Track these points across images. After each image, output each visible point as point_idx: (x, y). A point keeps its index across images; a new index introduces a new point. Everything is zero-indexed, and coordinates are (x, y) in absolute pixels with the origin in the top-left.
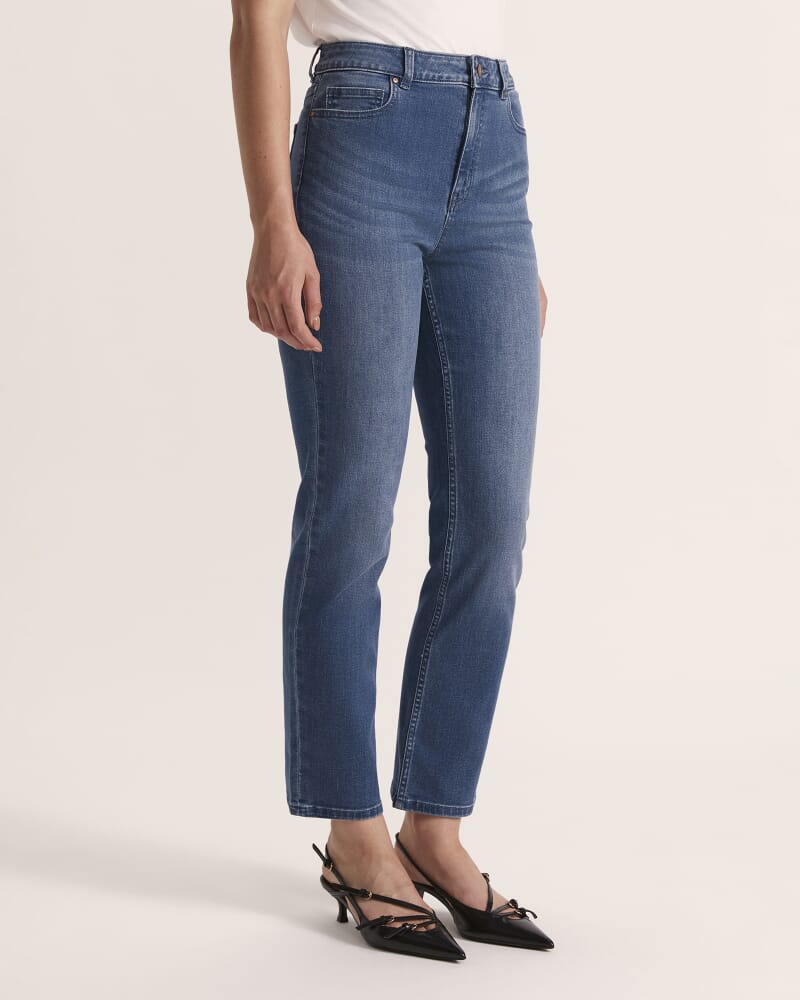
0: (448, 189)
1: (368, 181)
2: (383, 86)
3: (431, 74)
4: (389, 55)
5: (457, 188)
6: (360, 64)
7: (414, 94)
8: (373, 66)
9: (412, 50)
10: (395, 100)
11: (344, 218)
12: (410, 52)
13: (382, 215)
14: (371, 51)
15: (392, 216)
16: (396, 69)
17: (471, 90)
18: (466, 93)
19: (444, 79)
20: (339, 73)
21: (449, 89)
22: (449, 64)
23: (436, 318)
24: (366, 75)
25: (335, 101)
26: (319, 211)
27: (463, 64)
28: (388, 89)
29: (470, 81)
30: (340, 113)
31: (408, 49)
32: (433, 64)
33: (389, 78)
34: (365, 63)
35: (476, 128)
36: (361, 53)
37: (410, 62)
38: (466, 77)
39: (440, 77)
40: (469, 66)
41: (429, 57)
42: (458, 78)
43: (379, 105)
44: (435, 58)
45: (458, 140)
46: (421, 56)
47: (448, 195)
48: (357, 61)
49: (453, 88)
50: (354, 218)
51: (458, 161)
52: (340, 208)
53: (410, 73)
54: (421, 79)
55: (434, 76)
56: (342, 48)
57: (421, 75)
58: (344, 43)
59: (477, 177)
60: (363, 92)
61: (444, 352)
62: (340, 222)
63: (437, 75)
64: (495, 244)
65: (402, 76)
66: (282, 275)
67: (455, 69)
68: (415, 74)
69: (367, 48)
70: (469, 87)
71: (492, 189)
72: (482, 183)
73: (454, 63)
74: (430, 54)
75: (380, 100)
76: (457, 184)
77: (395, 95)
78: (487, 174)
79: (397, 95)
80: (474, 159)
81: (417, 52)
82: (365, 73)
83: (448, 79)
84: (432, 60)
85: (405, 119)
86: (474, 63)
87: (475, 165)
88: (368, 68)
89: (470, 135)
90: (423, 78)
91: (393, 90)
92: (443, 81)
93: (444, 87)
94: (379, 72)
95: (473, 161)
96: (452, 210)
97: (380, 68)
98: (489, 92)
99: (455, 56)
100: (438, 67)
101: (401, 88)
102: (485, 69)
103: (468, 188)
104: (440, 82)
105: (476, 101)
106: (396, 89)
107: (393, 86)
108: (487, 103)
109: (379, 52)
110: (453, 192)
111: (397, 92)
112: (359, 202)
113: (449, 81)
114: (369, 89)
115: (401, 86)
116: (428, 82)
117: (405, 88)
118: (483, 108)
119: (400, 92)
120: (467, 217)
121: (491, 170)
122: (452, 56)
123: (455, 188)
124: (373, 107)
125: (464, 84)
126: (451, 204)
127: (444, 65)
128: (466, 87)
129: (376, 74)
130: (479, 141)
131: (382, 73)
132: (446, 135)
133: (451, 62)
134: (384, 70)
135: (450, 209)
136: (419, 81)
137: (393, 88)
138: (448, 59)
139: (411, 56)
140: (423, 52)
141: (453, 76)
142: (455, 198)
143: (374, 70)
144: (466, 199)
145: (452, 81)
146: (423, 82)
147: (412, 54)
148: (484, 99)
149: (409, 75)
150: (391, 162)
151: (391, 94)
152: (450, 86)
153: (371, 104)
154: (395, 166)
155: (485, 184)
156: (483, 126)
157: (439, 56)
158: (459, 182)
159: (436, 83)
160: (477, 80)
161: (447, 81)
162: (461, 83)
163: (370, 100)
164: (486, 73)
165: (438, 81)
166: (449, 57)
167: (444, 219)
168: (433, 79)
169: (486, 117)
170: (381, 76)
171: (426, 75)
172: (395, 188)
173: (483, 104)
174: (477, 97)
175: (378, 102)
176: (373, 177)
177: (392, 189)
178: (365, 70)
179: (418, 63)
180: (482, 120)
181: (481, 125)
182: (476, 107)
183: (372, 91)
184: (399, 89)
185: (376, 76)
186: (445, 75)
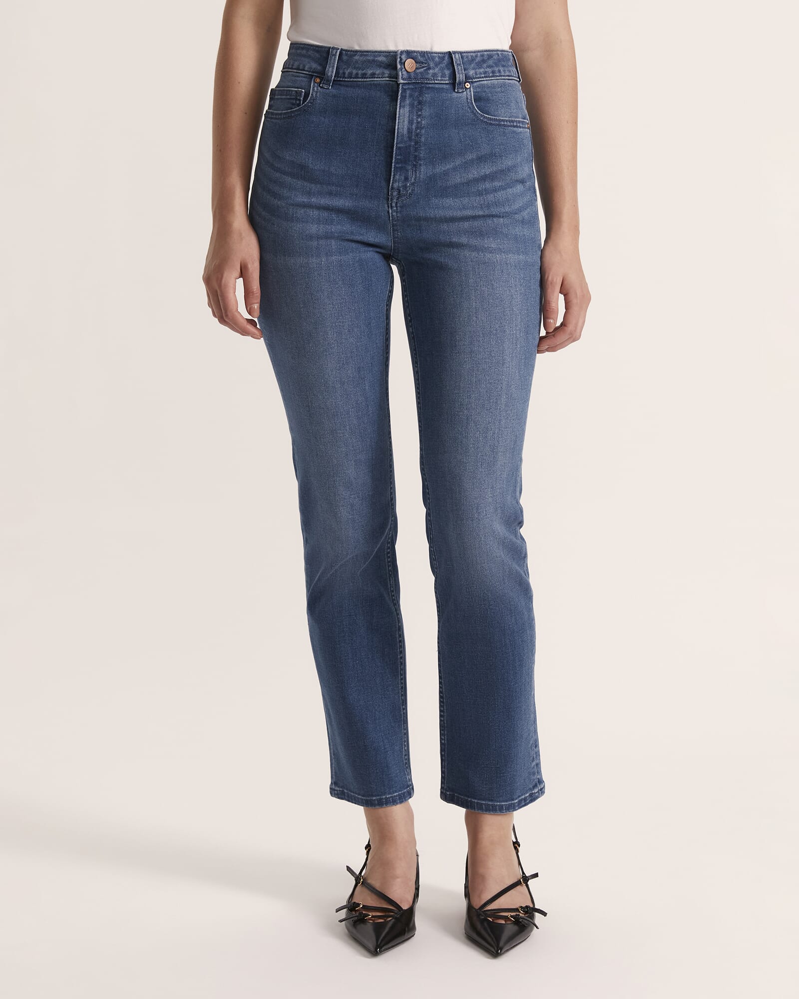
0: (384, 184)
1: (288, 179)
2: (304, 86)
3: (354, 72)
4: (318, 55)
7: (335, 92)
8: (301, 67)
9: (337, 49)
10: (314, 100)
12: (334, 52)
13: (301, 212)
14: (304, 52)
15: (315, 213)
16: (319, 69)
17: (398, 85)
18: (395, 89)
19: (368, 75)
21: (376, 86)
22: (373, 60)
27: (391, 60)
28: (308, 89)
29: (396, 77)
31: (334, 49)
32: (357, 62)
33: (311, 78)
35: (411, 122)
37: (334, 61)
38: (393, 72)
39: (364, 76)
40: (394, 61)
41: (354, 55)
42: (383, 73)
43: (299, 105)
44: (361, 56)
46: (347, 55)
47: (384, 190)
49: (379, 84)
51: (392, 157)
53: (331, 72)
54: (344, 77)
55: (357, 74)
57: (344, 73)
59: (424, 171)
63: (360, 72)
65: (324, 75)
67: (380, 65)
68: (337, 73)
69: (303, 49)
71: (448, 183)
72: (432, 179)
73: (380, 58)
74: (356, 52)
75: (300, 100)
76: (393, 180)
77: (314, 95)
78: (440, 169)
79: (316, 95)
80: (417, 154)
81: (344, 50)
82: (295, 73)
83: (373, 75)
84: (357, 58)
85: (325, 118)
86: (400, 57)
87: (420, 159)
88: (298, 69)
89: (401, 130)
90: (346, 76)
91: (313, 90)
92: (367, 78)
93: (370, 84)
94: (305, 72)
95: (416, 156)
96: (394, 205)
97: (306, 69)
98: (430, 86)
99: (383, 52)
100: (362, 64)
101: (321, 87)
102: (423, 63)
103: (413, 184)
104: (365, 78)
105: (406, 96)
106: (316, 89)
107: (314, 85)
108: (427, 97)
109: (310, 53)
110: (390, 187)
111: (317, 92)
112: (279, 200)
113: (375, 78)
114: (292, 89)
115: (321, 85)
116: (352, 80)
117: (325, 87)
118: (420, 103)
119: (320, 91)
120: (417, 213)
121: (446, 164)
122: (380, 52)
123: (393, 183)
124: (293, 107)
125: (390, 79)
126: (392, 199)
127: (369, 61)
128: (394, 83)
129: (302, 75)
130: (419, 136)
131: (307, 73)
132: (375, 131)
133: (376, 59)
134: (309, 70)
135: (391, 204)
136: (341, 79)
137: (313, 88)
138: (375, 56)
139: (335, 55)
140: (349, 51)
141: (377, 72)
142: (395, 194)
143: (302, 70)
144: (412, 195)
145: (377, 78)
146: (346, 80)
147: (336, 53)
148: (421, 93)
149: (329, 74)
150: (310, 160)
151: (311, 93)
152: (376, 82)
153: (293, 104)
154: (315, 164)
155: (438, 178)
156: (422, 120)
157: (365, 53)
158: (397, 177)
159: (360, 80)
160: (402, 75)
161: (372, 78)
162: (388, 79)
163: (292, 101)
164: (424, 67)
165: (362, 78)
166: (376, 54)
167: (386, 214)
168: (357, 76)
169: (426, 111)
170: (306, 76)
171: (349, 73)
172: (318, 186)
173: (421, 99)
174: (408, 92)
175: (298, 102)
176: (293, 175)
177: (314, 188)
178: (295, 71)
179: (343, 61)
180: (420, 115)
181: (419, 120)
182: (408, 102)
183: (294, 91)
184: (319, 88)
185: (302, 77)
186: (370, 72)
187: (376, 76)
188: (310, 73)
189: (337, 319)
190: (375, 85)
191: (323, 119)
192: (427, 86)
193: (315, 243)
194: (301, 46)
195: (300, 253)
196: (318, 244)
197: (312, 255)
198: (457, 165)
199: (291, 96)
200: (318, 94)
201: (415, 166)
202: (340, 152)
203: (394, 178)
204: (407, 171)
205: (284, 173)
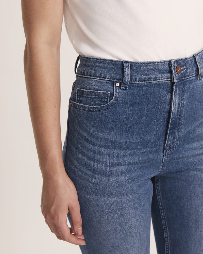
0: (162, 144)
1: (103, 150)
2: (109, 89)
3: (143, 77)
4: (114, 67)
5: (168, 142)
6: (95, 74)
7: (131, 92)
8: (103, 75)
9: (128, 62)
10: (117, 98)
11: (90, 173)
12: (127, 64)
14: (102, 65)
16: (118, 76)
17: (173, 83)
18: (170, 85)
19: (153, 79)
20: (84, 79)
22: (155, 69)
23: (162, 206)
24: (99, 82)
25: (81, 98)
26: (75, 167)
27: (166, 67)
28: (112, 91)
29: (172, 78)
30: (83, 107)
31: (126, 62)
32: (144, 70)
33: (113, 83)
34: (98, 74)
35: (179, 105)
36: (96, 66)
37: (128, 71)
38: (169, 75)
39: (150, 79)
40: (170, 68)
41: (141, 66)
42: (162, 77)
43: (107, 102)
44: (146, 66)
45: (166, 115)
46: (135, 66)
47: (162, 147)
48: (93, 72)
49: (160, 84)
50: (96, 173)
51: (167, 126)
52: (87, 167)
53: (127, 78)
54: (136, 81)
55: (145, 78)
56: (86, 61)
57: (136, 78)
58: (87, 58)
59: (183, 131)
60: (96, 94)
61: (166, 225)
62: (87, 175)
63: (147, 77)
64: (198, 167)
65: (122, 81)
66: (53, 208)
67: (161, 71)
68: (131, 79)
69: (100, 62)
70: (171, 81)
71: (195, 135)
72: (187, 134)
73: (160, 67)
74: (142, 64)
75: (107, 99)
76: (168, 140)
77: (117, 95)
78: (191, 128)
79: (118, 94)
80: (180, 122)
81: (133, 63)
82: (98, 80)
83: (156, 78)
84: (143, 67)
85: (125, 109)
86: (174, 66)
87: (181, 125)
88: (101, 77)
89: (174, 111)
90: (137, 80)
91: (116, 91)
92: (152, 80)
93: (154, 84)
94: (107, 79)
95: (179, 123)
96: (167, 154)
97: (107, 77)
98: (188, 80)
99: (160, 62)
100: (148, 72)
101: (122, 89)
102: (184, 66)
103: (177, 140)
104: (150, 81)
105: (177, 89)
106: (118, 91)
107: (116, 88)
108: (187, 87)
109: (107, 65)
110: (166, 145)
111: (119, 93)
112: (98, 164)
113: (157, 80)
114: (100, 91)
115: (121, 88)
116: (141, 82)
117: (124, 89)
118: (183, 91)
119: (121, 92)
120: (178, 156)
121: (194, 124)
122: (158, 62)
123: (167, 142)
124: (103, 103)
125: (167, 80)
126: (166, 151)
127: (152, 70)
128: (169, 82)
129: (104, 81)
130: (182, 111)
131: (109, 80)
132: (158, 113)
133: (157, 67)
134: (110, 78)
135: (165, 154)
136: (134, 83)
137: (116, 90)
138: (155, 66)
139: (128, 67)
140: (137, 63)
141: (159, 76)
142: (168, 148)
143: (104, 78)
144: (176, 146)
145: (158, 80)
146: (137, 83)
147: (129, 65)
148: (184, 86)
149: (126, 80)
150: (118, 137)
151: (115, 94)
152: (157, 83)
153: (102, 101)
154: (121, 139)
155: (190, 133)
156: (184, 102)
157: (148, 64)
158: (170, 138)
159: (147, 82)
160: (176, 77)
161: (155, 80)
162: (165, 80)
163: (101, 99)
164: (184, 69)
165: (148, 81)
166: (156, 64)
167: (162, 160)
168: (145, 80)
169: (186, 96)
170: (108, 82)
171: (139, 78)
172: (123, 151)
173: (184, 89)
174: (178, 87)
175: (106, 100)
176: (106, 147)
177: (121, 152)
178: (98, 78)
179: (133, 70)
180: (183, 99)
181: (183, 102)
182: (178, 93)
183: (102, 93)
184: (120, 90)
185: (104, 83)
186: (153, 76)
187: (158, 79)
188: (111, 80)
189: (138, 228)
190: (157, 84)
191: (124, 110)
192: (187, 80)
193: (124, 188)
194: (98, 60)
195: (116, 195)
196: (126, 188)
197: (123, 195)
198: (199, 123)
199: (100, 96)
200: (120, 94)
201: (178, 129)
202: (135, 129)
203: (168, 139)
204: (175, 133)
205: (100, 146)
